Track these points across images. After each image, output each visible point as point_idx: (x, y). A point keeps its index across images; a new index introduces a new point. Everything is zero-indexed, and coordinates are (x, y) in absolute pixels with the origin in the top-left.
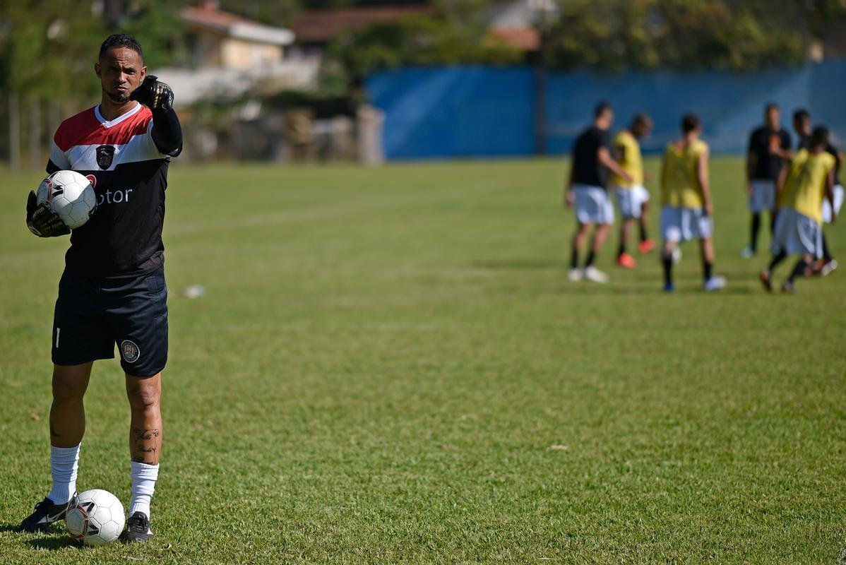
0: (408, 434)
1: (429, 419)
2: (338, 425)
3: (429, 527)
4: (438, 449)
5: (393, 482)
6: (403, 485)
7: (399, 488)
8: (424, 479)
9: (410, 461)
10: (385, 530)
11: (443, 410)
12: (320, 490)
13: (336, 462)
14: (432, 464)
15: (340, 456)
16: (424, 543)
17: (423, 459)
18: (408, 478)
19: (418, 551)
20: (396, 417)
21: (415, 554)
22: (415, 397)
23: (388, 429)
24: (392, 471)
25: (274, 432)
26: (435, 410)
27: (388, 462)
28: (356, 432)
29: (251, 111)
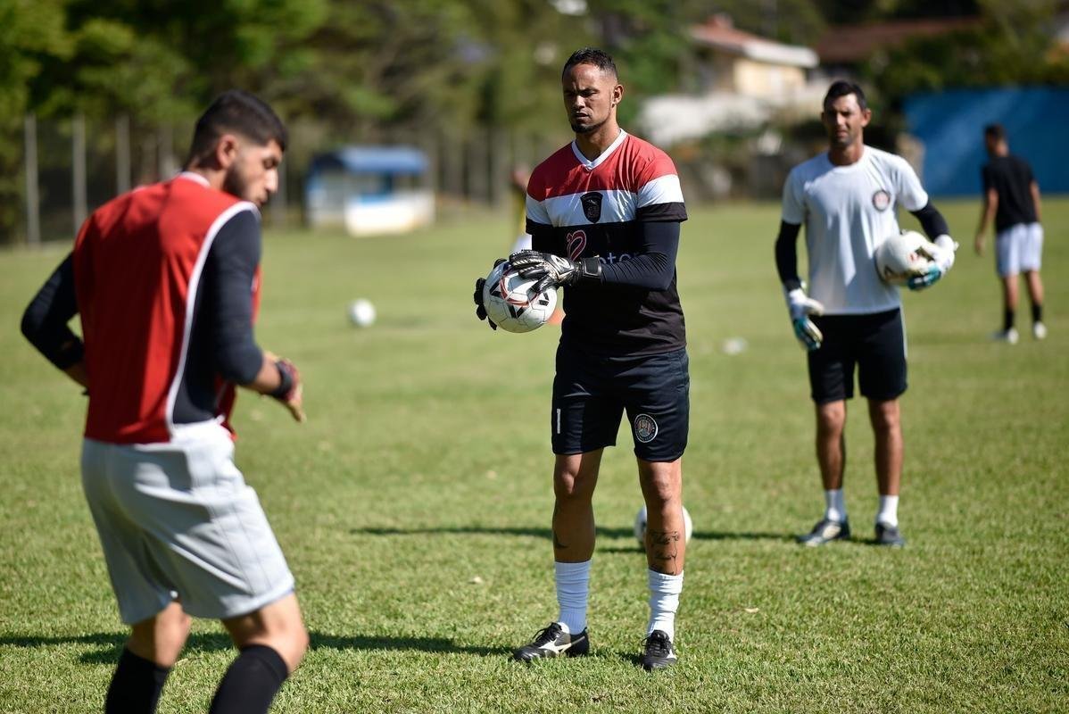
0: (1017, 501)
1: (1038, 486)
2: (934, 492)
3: (1062, 602)
4: (1056, 519)
5: (1010, 554)
6: (1022, 557)
7: (1018, 561)
8: (1045, 551)
9: (1024, 531)
10: (1012, 605)
11: (1053, 475)
12: (927, 561)
13: (938, 531)
14: (1051, 535)
15: (942, 525)
16: (1060, 619)
17: (1040, 529)
18: (1026, 550)
19: (1055, 628)
20: (999, 483)
21: (1052, 631)
22: (1018, 461)
23: (992, 496)
24: (1006, 542)
25: (860, 499)
26: (1043, 476)
27: (999, 532)
28: (955, 499)
29: (770, 144)
